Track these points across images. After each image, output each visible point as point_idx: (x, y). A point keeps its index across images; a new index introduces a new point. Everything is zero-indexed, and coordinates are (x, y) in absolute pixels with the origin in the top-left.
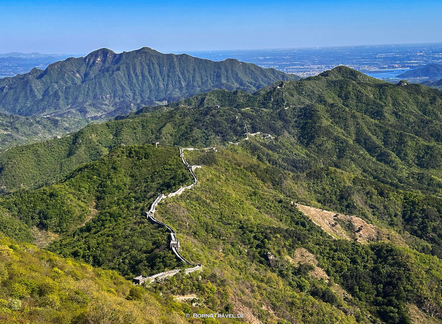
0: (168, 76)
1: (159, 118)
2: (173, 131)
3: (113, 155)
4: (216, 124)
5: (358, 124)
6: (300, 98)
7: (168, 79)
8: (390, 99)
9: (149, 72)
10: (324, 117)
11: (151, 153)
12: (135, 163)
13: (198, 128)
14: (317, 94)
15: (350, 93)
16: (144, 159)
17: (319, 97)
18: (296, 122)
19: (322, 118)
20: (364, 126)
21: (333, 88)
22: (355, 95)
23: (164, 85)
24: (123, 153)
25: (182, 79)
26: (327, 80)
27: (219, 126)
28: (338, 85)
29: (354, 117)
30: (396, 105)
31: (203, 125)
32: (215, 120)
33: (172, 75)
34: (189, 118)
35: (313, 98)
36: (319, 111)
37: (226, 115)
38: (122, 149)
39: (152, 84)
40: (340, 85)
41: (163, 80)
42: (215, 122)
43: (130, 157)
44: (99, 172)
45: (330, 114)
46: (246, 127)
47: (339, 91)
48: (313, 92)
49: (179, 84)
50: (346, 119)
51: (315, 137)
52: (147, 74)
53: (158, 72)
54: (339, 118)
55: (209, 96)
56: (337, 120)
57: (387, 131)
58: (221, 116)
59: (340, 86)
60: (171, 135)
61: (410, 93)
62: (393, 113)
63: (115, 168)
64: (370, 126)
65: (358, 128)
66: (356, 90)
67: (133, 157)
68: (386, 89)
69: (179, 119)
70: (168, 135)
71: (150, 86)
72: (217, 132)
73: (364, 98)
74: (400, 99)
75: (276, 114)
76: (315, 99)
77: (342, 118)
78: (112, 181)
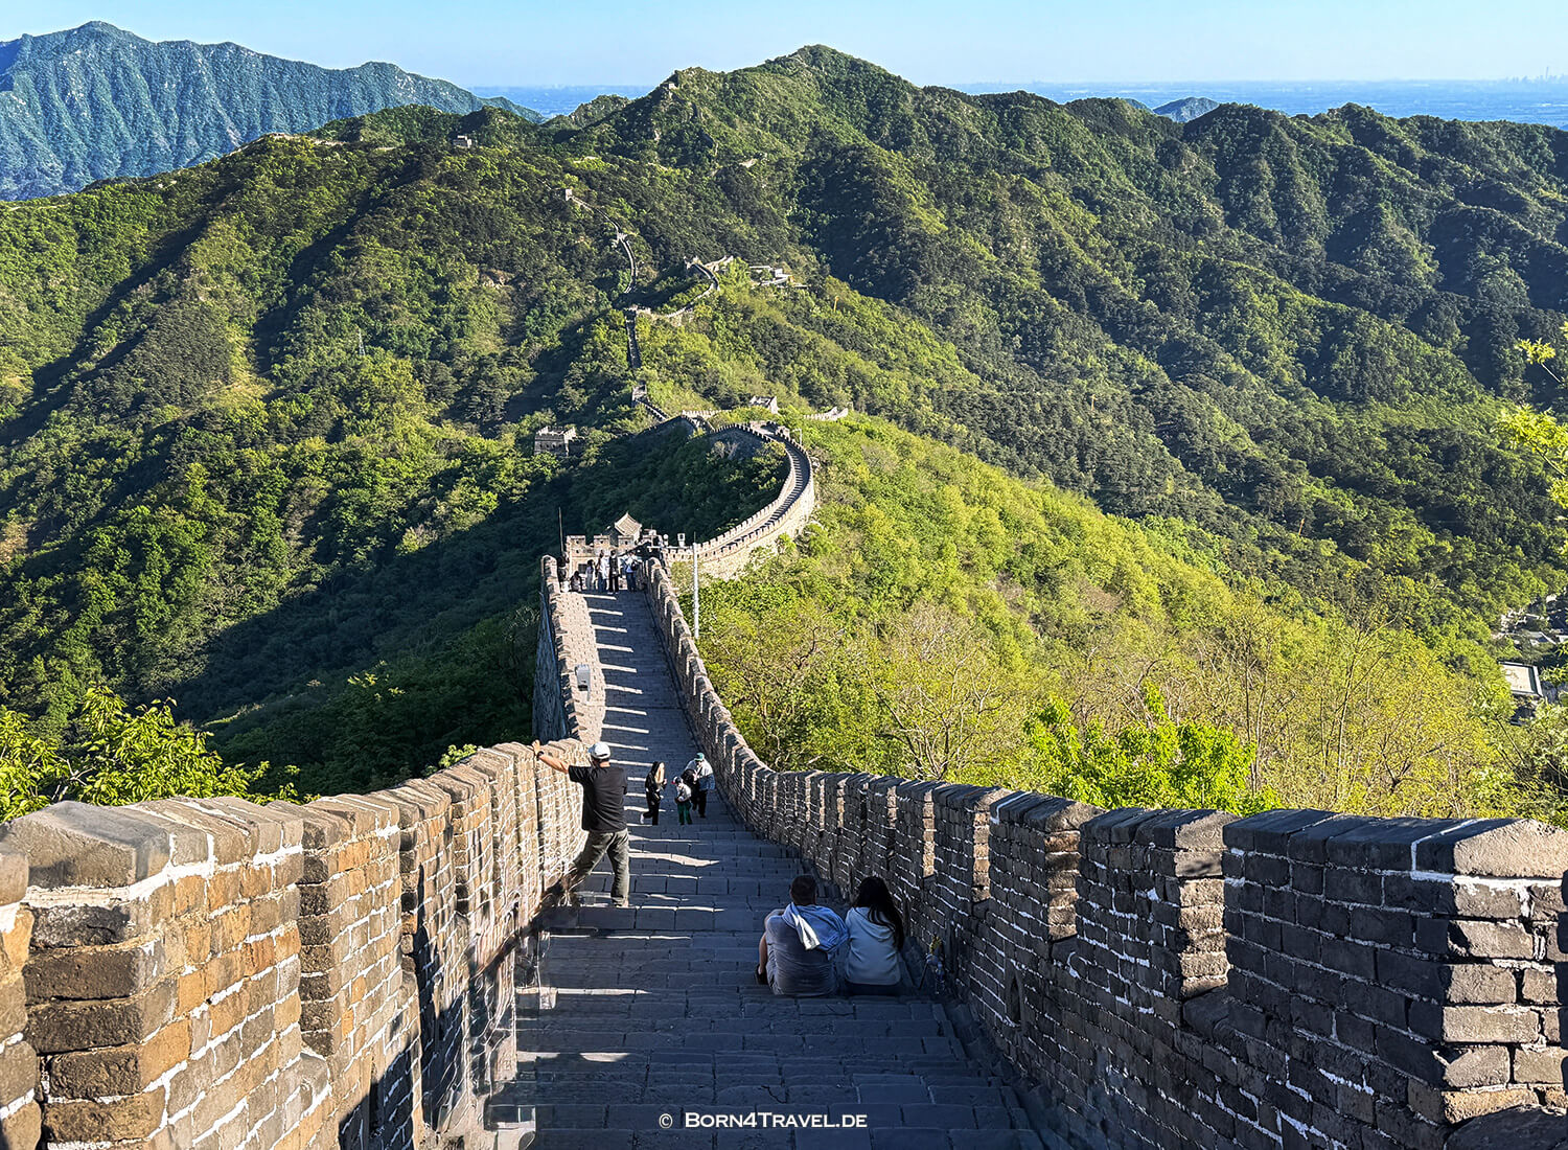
0: (182, 110)
1: (166, 195)
2: (245, 257)
4: (470, 220)
5: (1042, 226)
7: (181, 122)
8: (1044, 147)
9: (116, 98)
10: (916, 199)
13: (384, 241)
17: (815, 134)
18: (793, 219)
19: (910, 201)
20: (1065, 234)
21: (845, 106)
22: (929, 131)
23: (168, 138)
25: (227, 119)
26: (818, 78)
27: (494, 234)
31: (407, 225)
32: (468, 204)
33: (194, 107)
34: (327, 195)
35: (793, 139)
37: (512, 178)
39: (127, 135)
40: (869, 95)
41: (166, 122)
42: (467, 213)
45: (929, 187)
46: (621, 237)
49: (220, 136)
50: (994, 207)
51: (913, 282)
52: (107, 100)
53: (146, 98)
55: (372, 128)
56: (960, 211)
57: (1153, 255)
58: (488, 182)
60: (242, 278)
61: (1097, 131)
64: (1085, 236)
65: (1046, 246)
66: (930, 114)
69: (274, 200)
70: (227, 278)
71: (120, 140)
72: (487, 259)
73: (963, 143)
75: (709, 185)
76: (802, 140)
77: (980, 205)
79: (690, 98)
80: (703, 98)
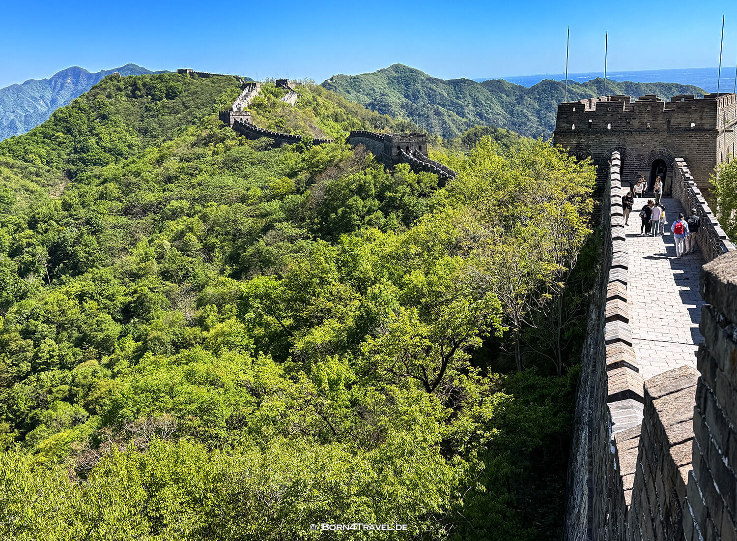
3: (98, 93)
5: (445, 123)
8: (469, 98)
10: (400, 114)
11: (180, 88)
12: (146, 107)
15: (419, 92)
16: (165, 100)
19: (397, 115)
20: (452, 125)
21: (397, 86)
22: (426, 94)
24: (119, 89)
26: (388, 77)
28: (402, 82)
29: (438, 113)
30: (477, 106)
36: (391, 106)
38: (115, 82)
43: (135, 96)
44: (68, 125)
45: (407, 111)
47: (405, 90)
48: (374, 90)
50: (428, 117)
54: (419, 115)
59: (405, 84)
61: (491, 91)
62: (476, 115)
63: (104, 117)
64: (459, 125)
65: (445, 129)
67: (141, 97)
68: (463, 86)
73: (438, 97)
74: (482, 98)
77: (423, 116)
78: (101, 139)
79: (335, 85)
80: (341, 84)
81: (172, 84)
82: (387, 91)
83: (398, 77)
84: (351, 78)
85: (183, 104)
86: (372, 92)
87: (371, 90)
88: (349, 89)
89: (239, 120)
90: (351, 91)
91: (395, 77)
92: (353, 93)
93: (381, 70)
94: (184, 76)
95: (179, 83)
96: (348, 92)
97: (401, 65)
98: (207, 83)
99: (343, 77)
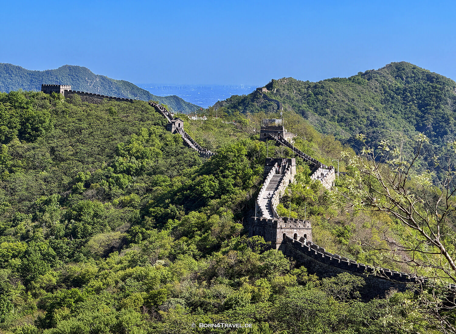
6: (325, 122)
11: (47, 121)
14: (363, 117)
16: (17, 142)
17: (371, 125)
21: (401, 107)
26: (383, 87)
28: (413, 100)
35: (354, 127)
40: (420, 99)
45: (426, 159)
47: (417, 115)
48: (354, 112)
59: (418, 103)
79: (278, 98)
80: (288, 97)
81: (31, 111)
82: (381, 116)
83: (405, 90)
84: (308, 86)
85: (53, 151)
86: (351, 116)
87: (348, 111)
88: (304, 106)
89: (291, 236)
90: (310, 112)
91: (398, 89)
92: (313, 117)
93: (366, 73)
94: (54, 97)
95: (45, 111)
96: (303, 114)
97: (408, 65)
98: (99, 114)
99: (291, 83)
